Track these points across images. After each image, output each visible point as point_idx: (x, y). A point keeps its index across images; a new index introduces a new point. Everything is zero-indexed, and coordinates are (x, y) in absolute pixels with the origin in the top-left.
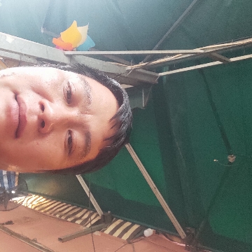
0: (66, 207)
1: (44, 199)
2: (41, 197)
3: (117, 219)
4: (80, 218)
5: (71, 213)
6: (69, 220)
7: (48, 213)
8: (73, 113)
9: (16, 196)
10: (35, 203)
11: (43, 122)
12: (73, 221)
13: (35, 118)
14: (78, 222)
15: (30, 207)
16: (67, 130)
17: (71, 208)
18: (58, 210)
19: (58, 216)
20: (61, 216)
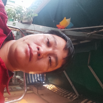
0: (63, 91)
1: (55, 87)
2: (54, 86)
3: (85, 99)
4: (69, 96)
5: (65, 94)
6: (65, 96)
7: (56, 92)
8: (50, 50)
9: (45, 84)
10: (52, 88)
11: (39, 54)
12: (67, 97)
13: (36, 53)
14: (68, 98)
15: (50, 89)
16: (48, 56)
17: (65, 91)
18: (61, 92)
19: (60, 94)
20: (61, 94)
